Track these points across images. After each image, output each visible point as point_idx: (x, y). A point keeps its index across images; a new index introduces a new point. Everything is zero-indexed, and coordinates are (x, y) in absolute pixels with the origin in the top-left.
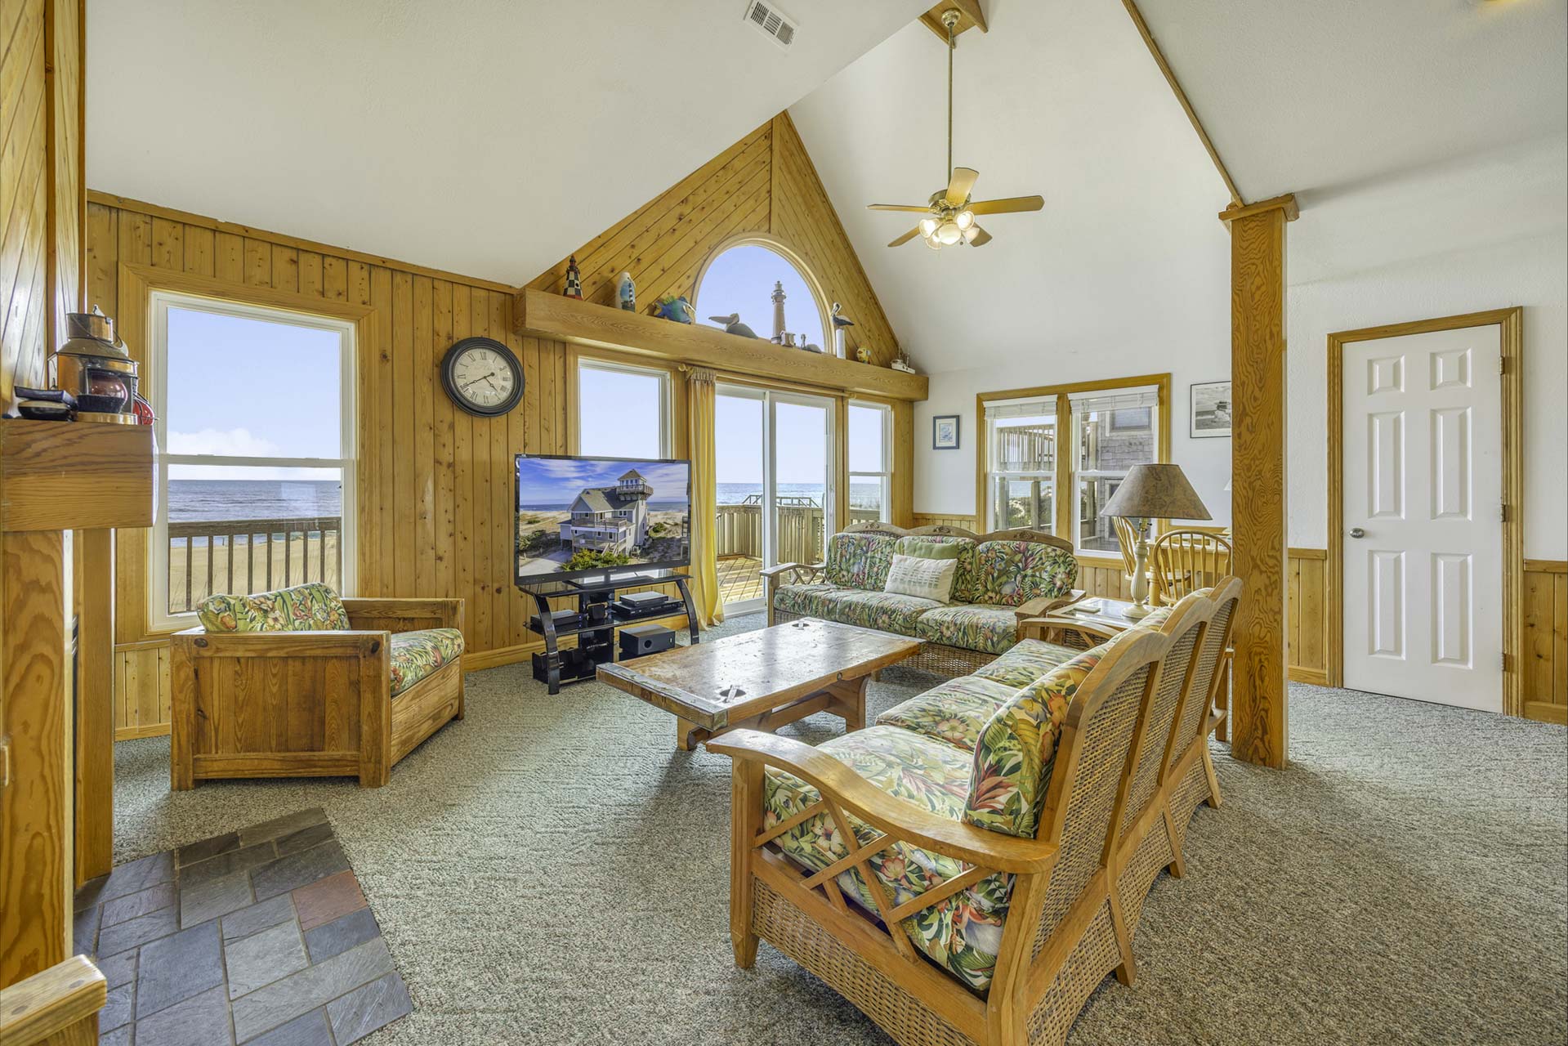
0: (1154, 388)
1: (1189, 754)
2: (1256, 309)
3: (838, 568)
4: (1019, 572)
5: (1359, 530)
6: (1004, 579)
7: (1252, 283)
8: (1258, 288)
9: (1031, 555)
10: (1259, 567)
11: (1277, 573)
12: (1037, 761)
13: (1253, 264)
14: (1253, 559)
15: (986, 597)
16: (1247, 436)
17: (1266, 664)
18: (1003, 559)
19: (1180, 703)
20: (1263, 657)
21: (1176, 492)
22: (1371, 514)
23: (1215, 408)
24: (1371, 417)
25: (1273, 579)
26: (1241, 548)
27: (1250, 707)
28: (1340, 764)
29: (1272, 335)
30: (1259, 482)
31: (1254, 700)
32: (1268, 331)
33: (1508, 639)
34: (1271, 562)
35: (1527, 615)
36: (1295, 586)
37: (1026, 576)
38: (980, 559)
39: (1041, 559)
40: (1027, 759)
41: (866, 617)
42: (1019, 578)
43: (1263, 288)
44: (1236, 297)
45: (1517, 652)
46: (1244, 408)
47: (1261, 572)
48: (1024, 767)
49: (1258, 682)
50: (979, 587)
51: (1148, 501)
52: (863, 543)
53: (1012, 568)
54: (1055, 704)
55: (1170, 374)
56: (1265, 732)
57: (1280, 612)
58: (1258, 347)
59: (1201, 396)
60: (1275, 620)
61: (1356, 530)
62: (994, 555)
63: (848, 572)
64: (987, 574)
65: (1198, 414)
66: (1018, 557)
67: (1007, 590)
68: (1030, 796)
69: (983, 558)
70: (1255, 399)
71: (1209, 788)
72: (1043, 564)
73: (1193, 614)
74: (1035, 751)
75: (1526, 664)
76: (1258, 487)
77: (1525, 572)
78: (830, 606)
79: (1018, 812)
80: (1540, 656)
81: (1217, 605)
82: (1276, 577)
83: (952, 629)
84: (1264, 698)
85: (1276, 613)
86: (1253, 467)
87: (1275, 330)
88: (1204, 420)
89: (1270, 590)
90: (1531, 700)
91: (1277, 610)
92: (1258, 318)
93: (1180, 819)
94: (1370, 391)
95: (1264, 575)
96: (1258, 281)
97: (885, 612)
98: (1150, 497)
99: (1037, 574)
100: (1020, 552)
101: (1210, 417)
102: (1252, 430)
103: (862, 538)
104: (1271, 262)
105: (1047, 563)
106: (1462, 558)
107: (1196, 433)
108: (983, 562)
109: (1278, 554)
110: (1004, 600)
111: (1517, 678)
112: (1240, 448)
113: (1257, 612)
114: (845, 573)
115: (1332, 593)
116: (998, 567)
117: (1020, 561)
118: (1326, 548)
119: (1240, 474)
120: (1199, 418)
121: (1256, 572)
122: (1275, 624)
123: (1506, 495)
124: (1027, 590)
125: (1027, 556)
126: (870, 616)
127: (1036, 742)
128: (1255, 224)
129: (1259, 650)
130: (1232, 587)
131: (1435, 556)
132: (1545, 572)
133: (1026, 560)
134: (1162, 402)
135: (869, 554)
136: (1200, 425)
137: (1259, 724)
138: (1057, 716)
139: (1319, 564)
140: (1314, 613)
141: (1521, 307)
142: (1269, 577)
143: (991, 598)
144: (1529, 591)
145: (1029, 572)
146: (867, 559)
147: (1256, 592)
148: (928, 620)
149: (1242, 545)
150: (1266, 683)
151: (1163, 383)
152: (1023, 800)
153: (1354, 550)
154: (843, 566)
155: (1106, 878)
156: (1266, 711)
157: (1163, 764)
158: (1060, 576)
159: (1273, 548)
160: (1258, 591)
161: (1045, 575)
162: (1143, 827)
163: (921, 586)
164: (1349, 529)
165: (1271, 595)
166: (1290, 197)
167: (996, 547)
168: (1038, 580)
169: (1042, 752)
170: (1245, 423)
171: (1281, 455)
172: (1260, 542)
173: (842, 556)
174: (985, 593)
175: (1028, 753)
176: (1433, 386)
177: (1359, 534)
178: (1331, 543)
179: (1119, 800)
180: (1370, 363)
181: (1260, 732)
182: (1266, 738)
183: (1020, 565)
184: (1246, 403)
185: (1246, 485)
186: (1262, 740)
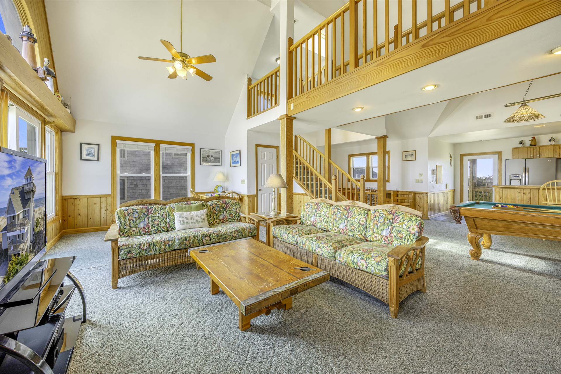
0: (190, 147)
2: (289, 140)
3: (128, 227)
4: (224, 210)
6: (220, 214)
9: (228, 204)
13: (289, 129)
15: (214, 222)
18: (218, 207)
22: (261, 186)
23: (207, 156)
24: (261, 164)
36: (250, 204)
37: (227, 211)
38: (210, 208)
39: (231, 204)
41: (197, 241)
42: (225, 212)
50: (211, 218)
52: (144, 210)
53: (222, 209)
55: (194, 144)
58: (290, 148)
59: (203, 152)
62: (215, 206)
63: (137, 228)
64: (214, 213)
66: (224, 205)
67: (221, 217)
69: (211, 207)
72: (232, 206)
76: (290, 180)
78: (170, 243)
83: (236, 233)
86: (289, 175)
94: (261, 159)
97: (206, 236)
99: (231, 210)
100: (224, 203)
102: (289, 167)
103: (142, 208)
105: (233, 206)
107: (202, 163)
108: (212, 209)
110: (221, 221)
114: (135, 229)
116: (217, 210)
117: (225, 206)
119: (287, 177)
120: (202, 159)
124: (228, 215)
125: (226, 204)
126: (199, 240)
128: (289, 121)
133: (226, 205)
134: (192, 152)
135: (150, 216)
136: (203, 161)
139: (254, 198)
141: (278, 146)
143: (216, 222)
145: (228, 209)
146: (149, 218)
148: (226, 233)
151: (193, 147)
153: (259, 194)
154: (132, 225)
158: (238, 209)
161: (233, 210)
163: (198, 223)
164: (258, 189)
167: (215, 203)
168: (231, 211)
173: (130, 220)
174: (214, 220)
176: (269, 159)
177: (260, 190)
178: (256, 193)
180: (261, 152)
183: (225, 208)
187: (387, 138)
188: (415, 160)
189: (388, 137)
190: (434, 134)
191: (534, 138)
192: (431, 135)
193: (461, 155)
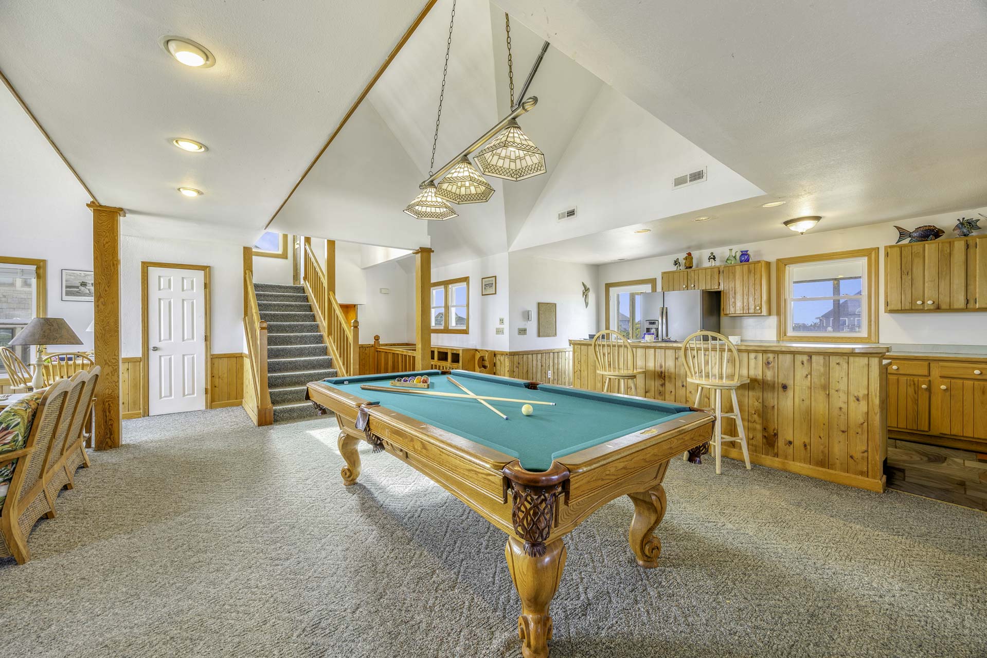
0: (34, 268)
1: (75, 445)
2: (106, 252)
5: (156, 347)
7: (104, 240)
8: (107, 243)
10: (108, 364)
11: (117, 365)
12: (26, 421)
13: (104, 231)
14: (105, 360)
16: (101, 307)
17: (111, 405)
19: (73, 417)
20: (110, 403)
21: (63, 332)
22: (160, 340)
23: (79, 285)
24: (160, 300)
25: (115, 368)
26: (99, 357)
27: (104, 425)
28: (145, 439)
29: (113, 265)
30: (108, 327)
31: (106, 422)
32: (112, 262)
33: (206, 384)
34: (114, 361)
35: (212, 374)
36: (126, 375)
40: (22, 420)
43: (110, 243)
44: (95, 244)
45: (209, 387)
46: (100, 294)
47: (109, 366)
48: (21, 424)
49: (108, 414)
51: (45, 336)
54: (31, 403)
55: (45, 260)
56: (111, 434)
57: (118, 381)
58: (107, 268)
59: (69, 277)
60: (116, 385)
61: (154, 348)
65: (67, 287)
68: (23, 434)
70: (106, 291)
71: (85, 459)
73: (81, 376)
74: (26, 417)
75: (212, 390)
76: (107, 329)
77: (211, 358)
79: (17, 440)
80: (215, 387)
81: (90, 376)
82: (116, 367)
84: (111, 420)
85: (116, 382)
86: (105, 320)
87: (115, 263)
88: (72, 290)
89: (113, 373)
90: (213, 402)
91: (116, 381)
92: (107, 256)
93: (72, 468)
94: (160, 289)
95: (111, 367)
96: (107, 240)
98: (46, 334)
101: (76, 289)
102: (104, 304)
104: (113, 233)
106: (192, 356)
107: (65, 298)
109: (117, 358)
111: (209, 396)
112: (98, 311)
113: (107, 383)
115: (144, 376)
118: (141, 356)
119: (98, 324)
120: (68, 289)
121: (107, 366)
122: (116, 387)
123: (206, 332)
127: (26, 416)
128: (105, 214)
129: (108, 400)
130: (97, 370)
131: (184, 355)
132: (217, 358)
134: (39, 276)
136: (68, 294)
137: (108, 432)
138: (33, 406)
139: (138, 363)
140: (135, 386)
141: (210, 267)
142: (113, 368)
144: (213, 364)
147: (107, 375)
149: (99, 355)
150: (112, 413)
151: (40, 267)
152: (20, 435)
153: (153, 356)
155: (42, 482)
156: (112, 425)
157: (64, 446)
159: (115, 355)
160: (108, 374)
162: (57, 467)
164: (151, 347)
165: (114, 375)
166: (121, 209)
169: (28, 418)
170: (101, 300)
171: (118, 316)
172: (108, 353)
175: (23, 418)
176: (183, 290)
177: (155, 349)
178: (143, 354)
179: (49, 448)
180: (160, 277)
181: (109, 435)
182: (112, 437)
184: (101, 292)
185: (102, 328)
186: (110, 438)
187: (432, 253)
188: (496, 294)
189: (433, 251)
190: (516, 246)
191: (689, 254)
192: (510, 250)
193: (606, 284)
